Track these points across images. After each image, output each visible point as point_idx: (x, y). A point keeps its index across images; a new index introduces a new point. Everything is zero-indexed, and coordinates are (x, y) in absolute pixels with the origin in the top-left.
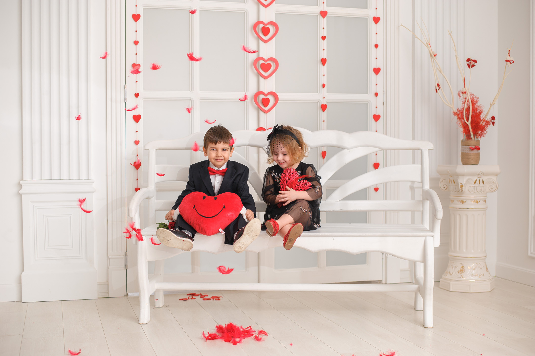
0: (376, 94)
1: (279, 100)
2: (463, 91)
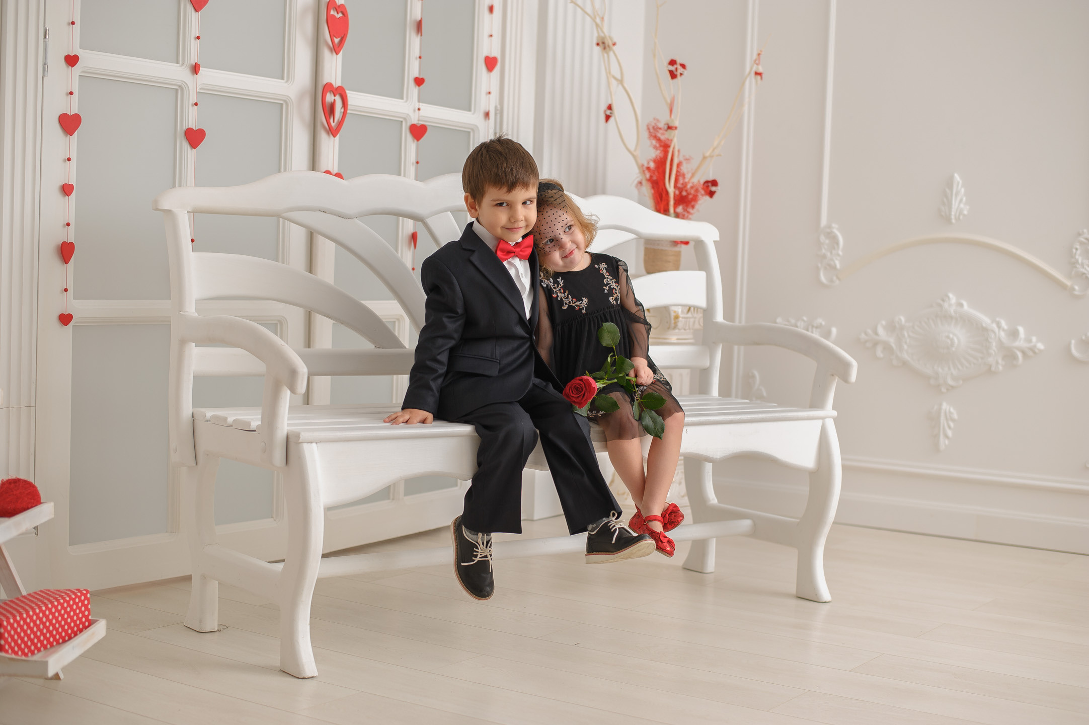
0: (487, 115)
1: (349, 108)
2: (671, 125)
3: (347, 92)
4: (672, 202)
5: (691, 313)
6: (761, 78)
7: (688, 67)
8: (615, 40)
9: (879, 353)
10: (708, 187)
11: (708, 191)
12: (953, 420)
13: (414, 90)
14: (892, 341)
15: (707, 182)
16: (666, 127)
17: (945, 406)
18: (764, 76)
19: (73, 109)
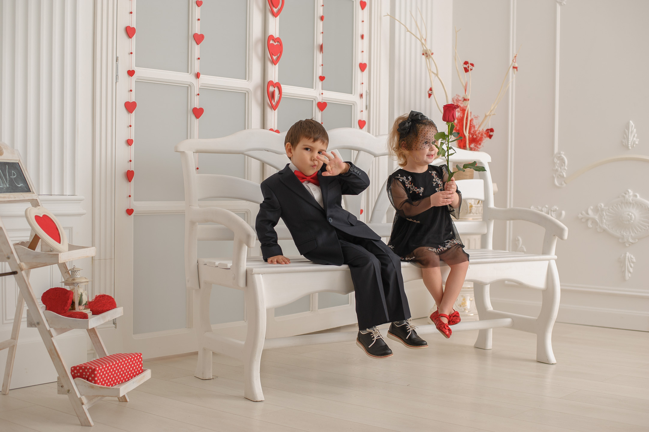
0: (361, 96)
1: (282, 94)
2: (465, 98)
3: (281, 85)
4: (467, 142)
5: (480, 204)
6: (517, 70)
7: (475, 65)
8: (433, 51)
9: (590, 225)
10: (488, 132)
11: (489, 135)
12: (633, 262)
13: (319, 83)
14: (597, 218)
15: (488, 130)
16: (463, 99)
17: (628, 254)
18: (518, 69)
19: (132, 98)
